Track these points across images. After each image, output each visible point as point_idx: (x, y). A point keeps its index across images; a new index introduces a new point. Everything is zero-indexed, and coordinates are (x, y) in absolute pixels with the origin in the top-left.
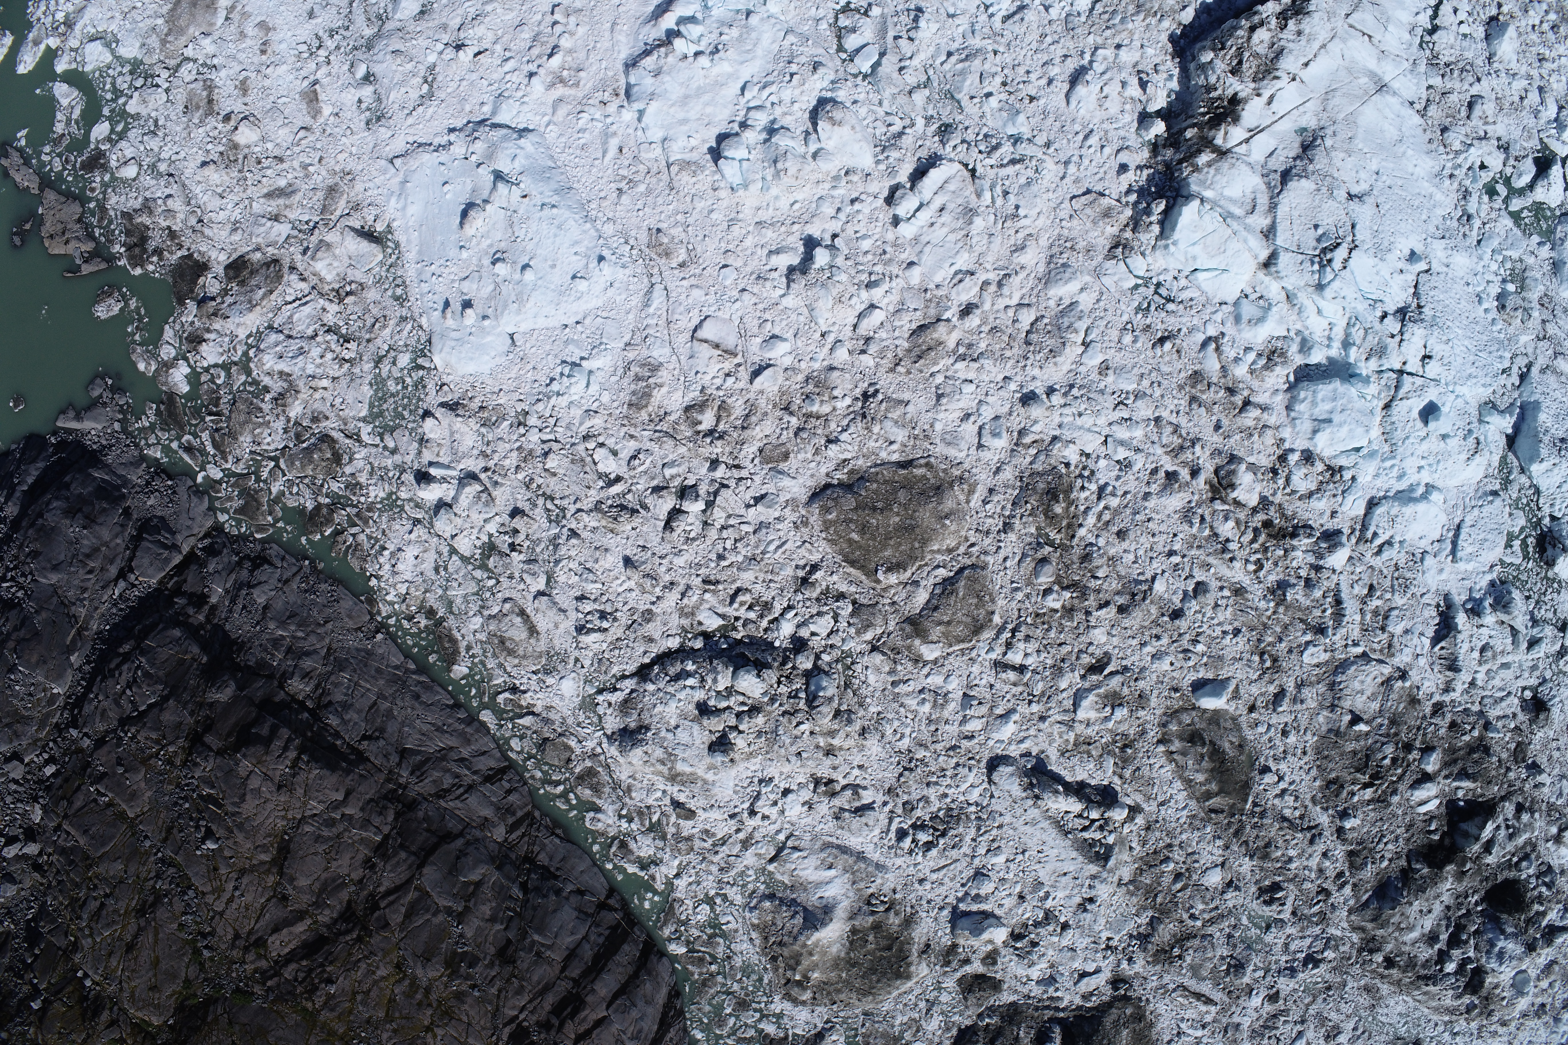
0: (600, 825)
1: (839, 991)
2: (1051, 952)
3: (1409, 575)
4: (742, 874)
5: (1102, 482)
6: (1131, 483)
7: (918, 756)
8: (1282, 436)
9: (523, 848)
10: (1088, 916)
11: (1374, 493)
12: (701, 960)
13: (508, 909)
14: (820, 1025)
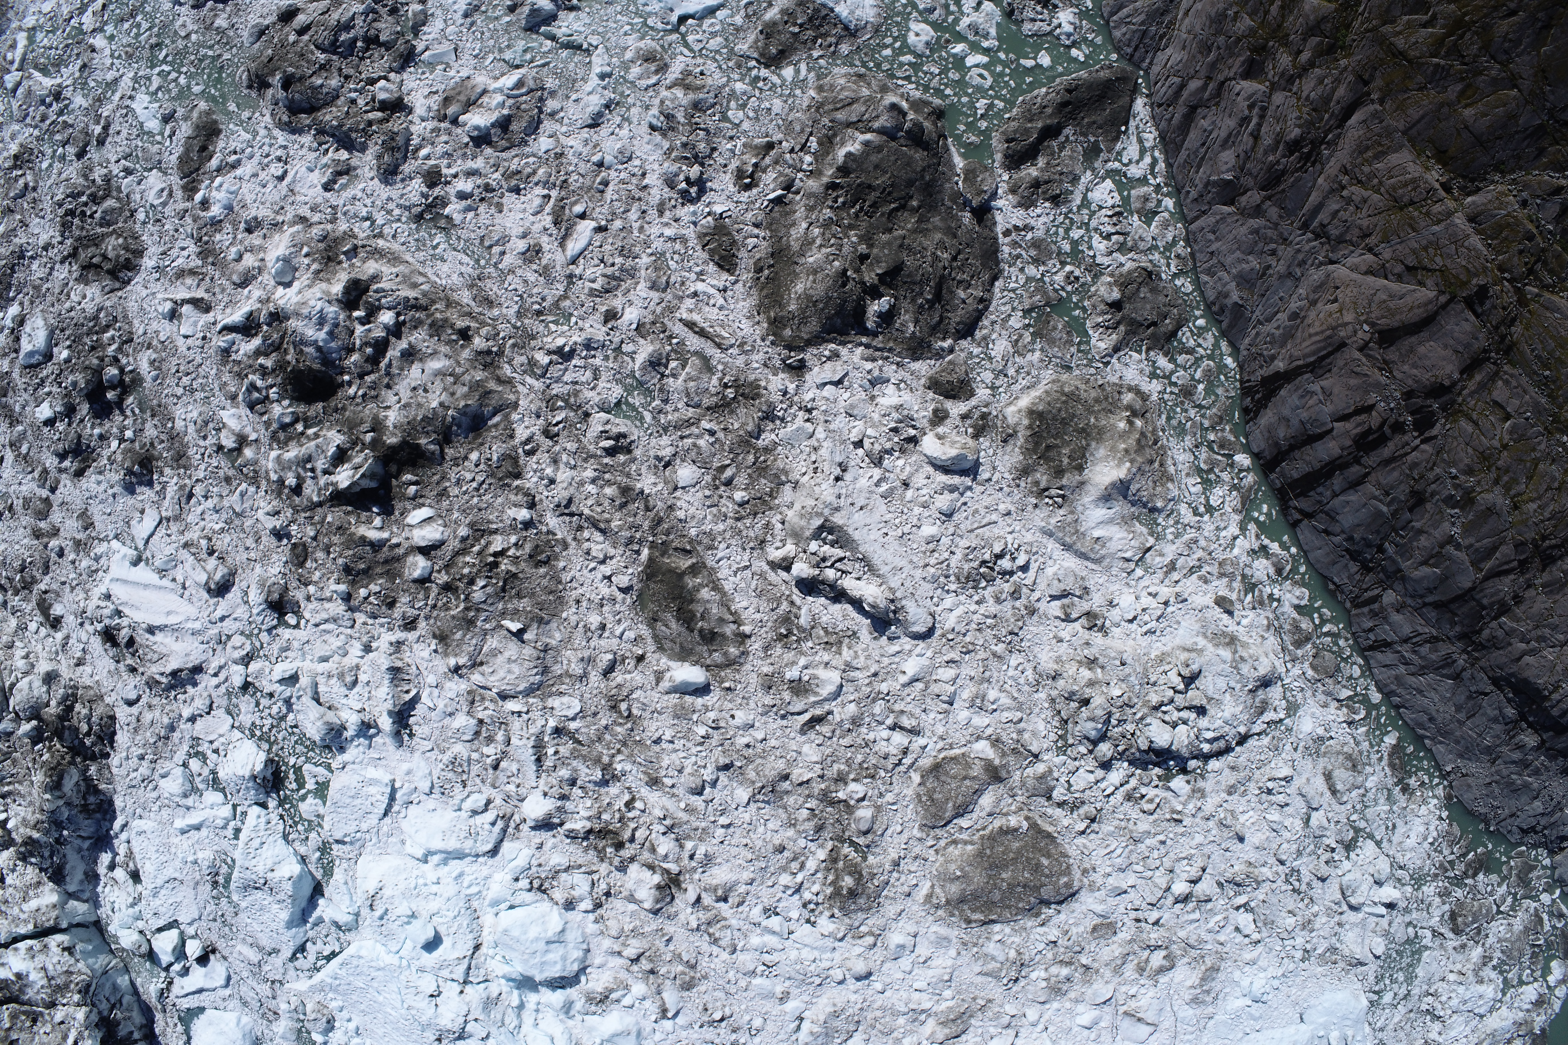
0: (1297, 593)
1: (1097, 401)
2: (876, 416)
3: (450, 775)
4: (1177, 535)
5: (797, 897)
6: (766, 896)
7: (1004, 646)
8: (597, 926)
9: (1369, 578)
10: (838, 459)
11: (491, 861)
12: (1222, 447)
13: (1402, 537)
14: (1114, 360)
